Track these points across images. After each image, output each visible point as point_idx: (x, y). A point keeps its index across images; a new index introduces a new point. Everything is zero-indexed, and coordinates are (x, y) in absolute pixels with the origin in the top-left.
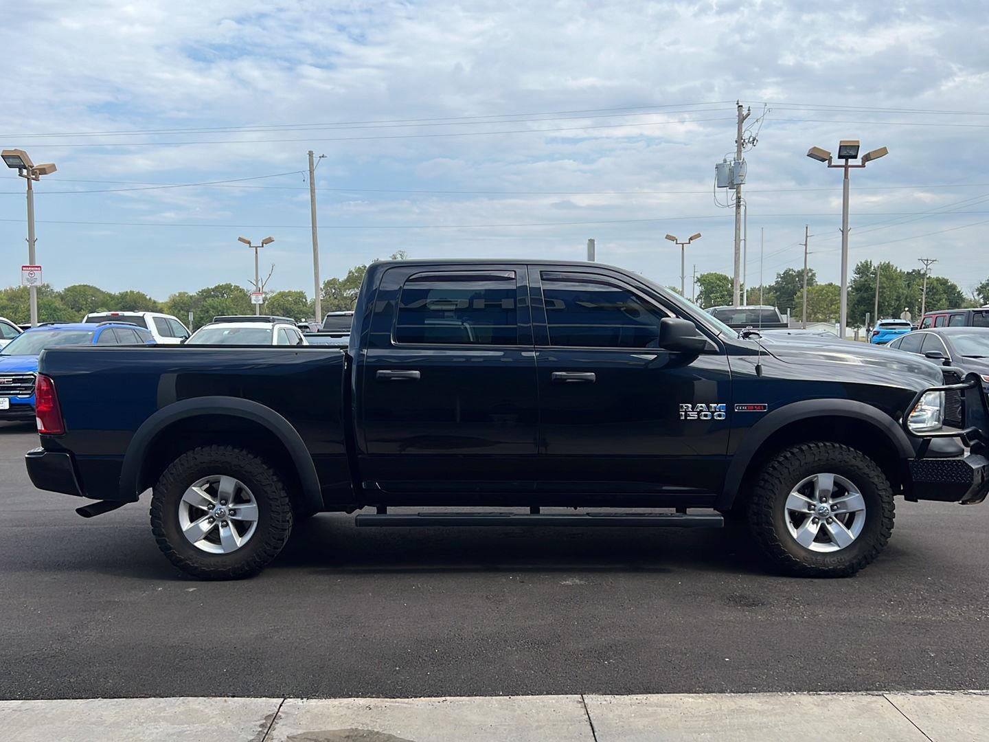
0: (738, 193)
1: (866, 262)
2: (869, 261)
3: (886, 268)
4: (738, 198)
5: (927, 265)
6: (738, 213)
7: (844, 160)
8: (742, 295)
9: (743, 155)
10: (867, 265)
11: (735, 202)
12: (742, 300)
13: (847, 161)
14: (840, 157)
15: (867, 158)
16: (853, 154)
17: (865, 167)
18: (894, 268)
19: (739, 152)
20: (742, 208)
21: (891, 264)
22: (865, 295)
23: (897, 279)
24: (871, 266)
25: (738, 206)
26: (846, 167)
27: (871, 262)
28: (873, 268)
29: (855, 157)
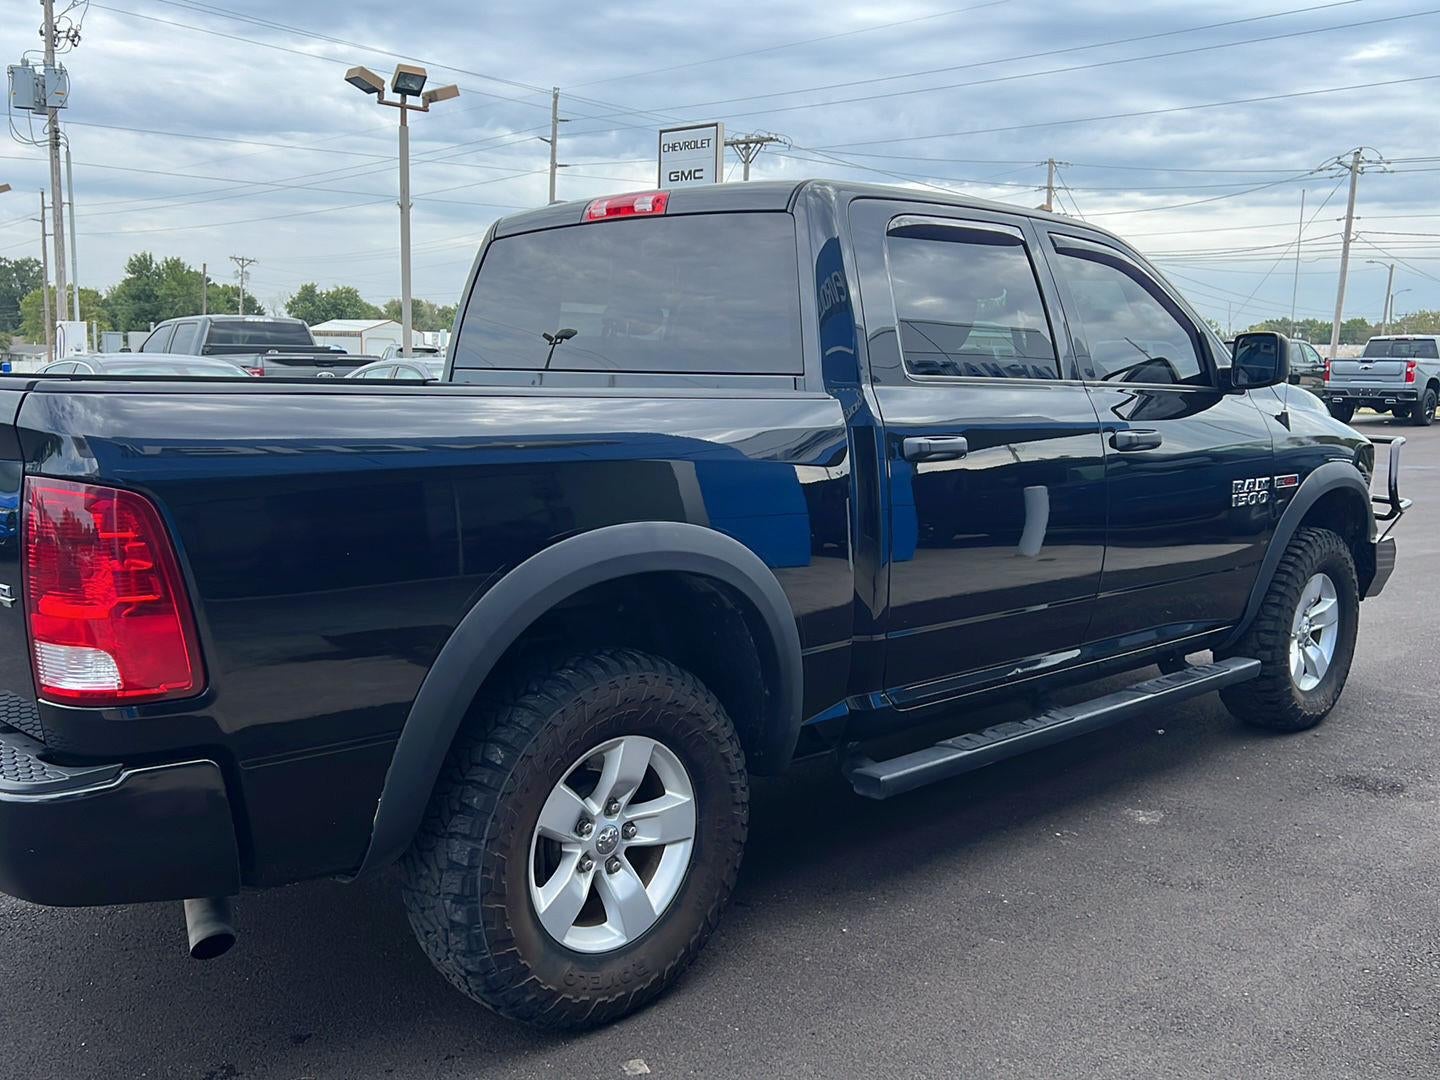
0: (53, 121)
1: (144, 256)
2: (148, 254)
3: (175, 266)
4: (55, 133)
5: (243, 267)
6: (55, 158)
7: (399, 95)
8: (71, 302)
9: (58, 58)
10: (145, 260)
11: (48, 137)
12: (71, 311)
13: (404, 97)
14: (396, 90)
15: (432, 97)
16: (416, 89)
17: (428, 111)
18: (186, 268)
19: (51, 50)
20: (62, 149)
21: (182, 261)
22: (147, 306)
23: (192, 284)
24: (151, 263)
25: (55, 145)
26: (403, 107)
27: (150, 256)
28: (154, 265)
29: (417, 93)
